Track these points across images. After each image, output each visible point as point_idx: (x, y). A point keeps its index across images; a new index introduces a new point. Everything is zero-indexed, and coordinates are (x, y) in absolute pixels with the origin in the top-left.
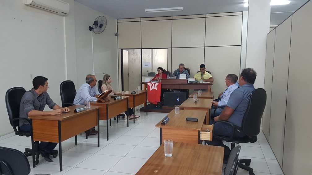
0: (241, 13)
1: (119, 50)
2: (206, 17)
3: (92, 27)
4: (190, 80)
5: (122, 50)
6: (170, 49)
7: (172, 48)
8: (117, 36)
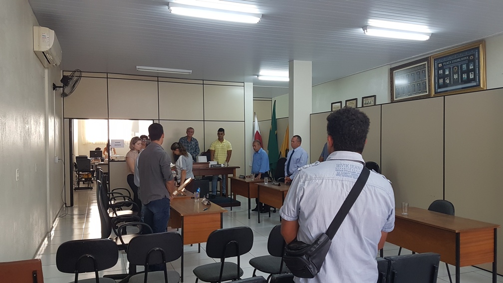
0: (242, 84)
1: (65, 120)
2: (203, 84)
3: (57, 85)
4: (212, 163)
5: (70, 120)
7: (159, 120)
8: (62, 98)
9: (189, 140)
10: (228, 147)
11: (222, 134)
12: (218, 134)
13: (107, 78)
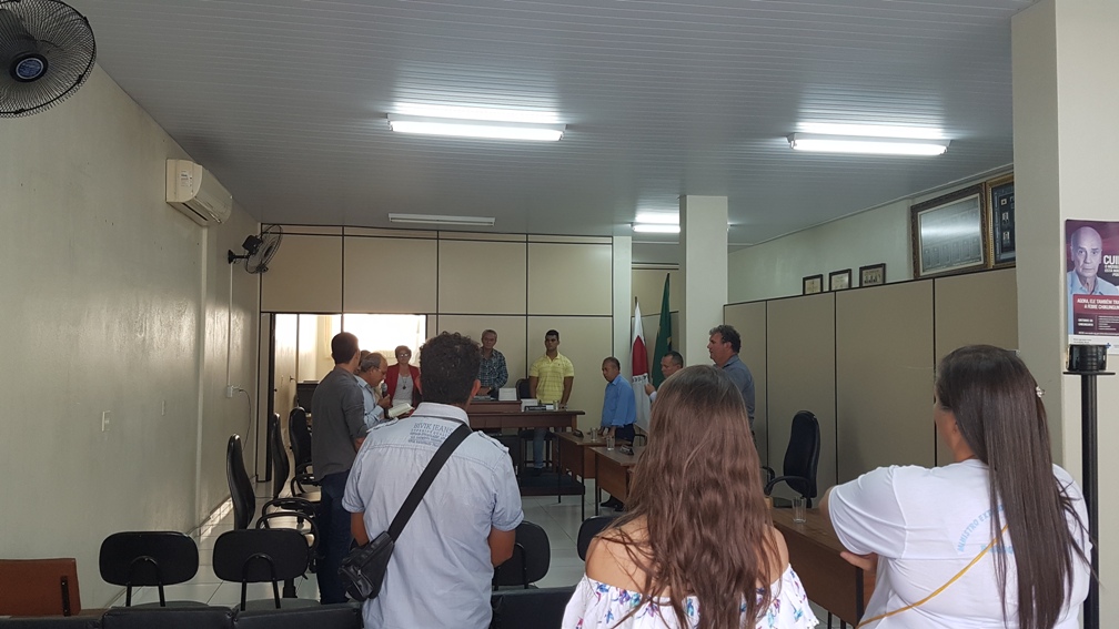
0: (609, 240)
1: (263, 315)
2: (527, 242)
3: (236, 253)
4: (526, 402)
5: (273, 315)
6: (432, 315)
7: (437, 314)
9: (486, 356)
10: (566, 369)
11: (553, 340)
12: (547, 340)
13: (343, 235)
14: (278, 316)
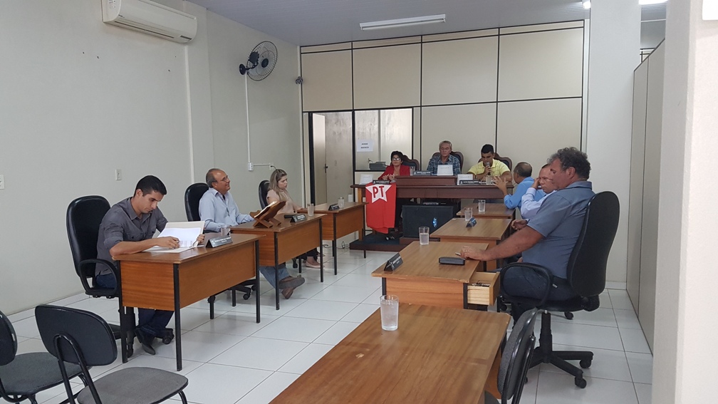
1: (305, 114)
3: (245, 66)
5: (310, 114)
6: (417, 109)
7: (421, 106)
8: (300, 85)
13: (352, 49)
14: (314, 114)
